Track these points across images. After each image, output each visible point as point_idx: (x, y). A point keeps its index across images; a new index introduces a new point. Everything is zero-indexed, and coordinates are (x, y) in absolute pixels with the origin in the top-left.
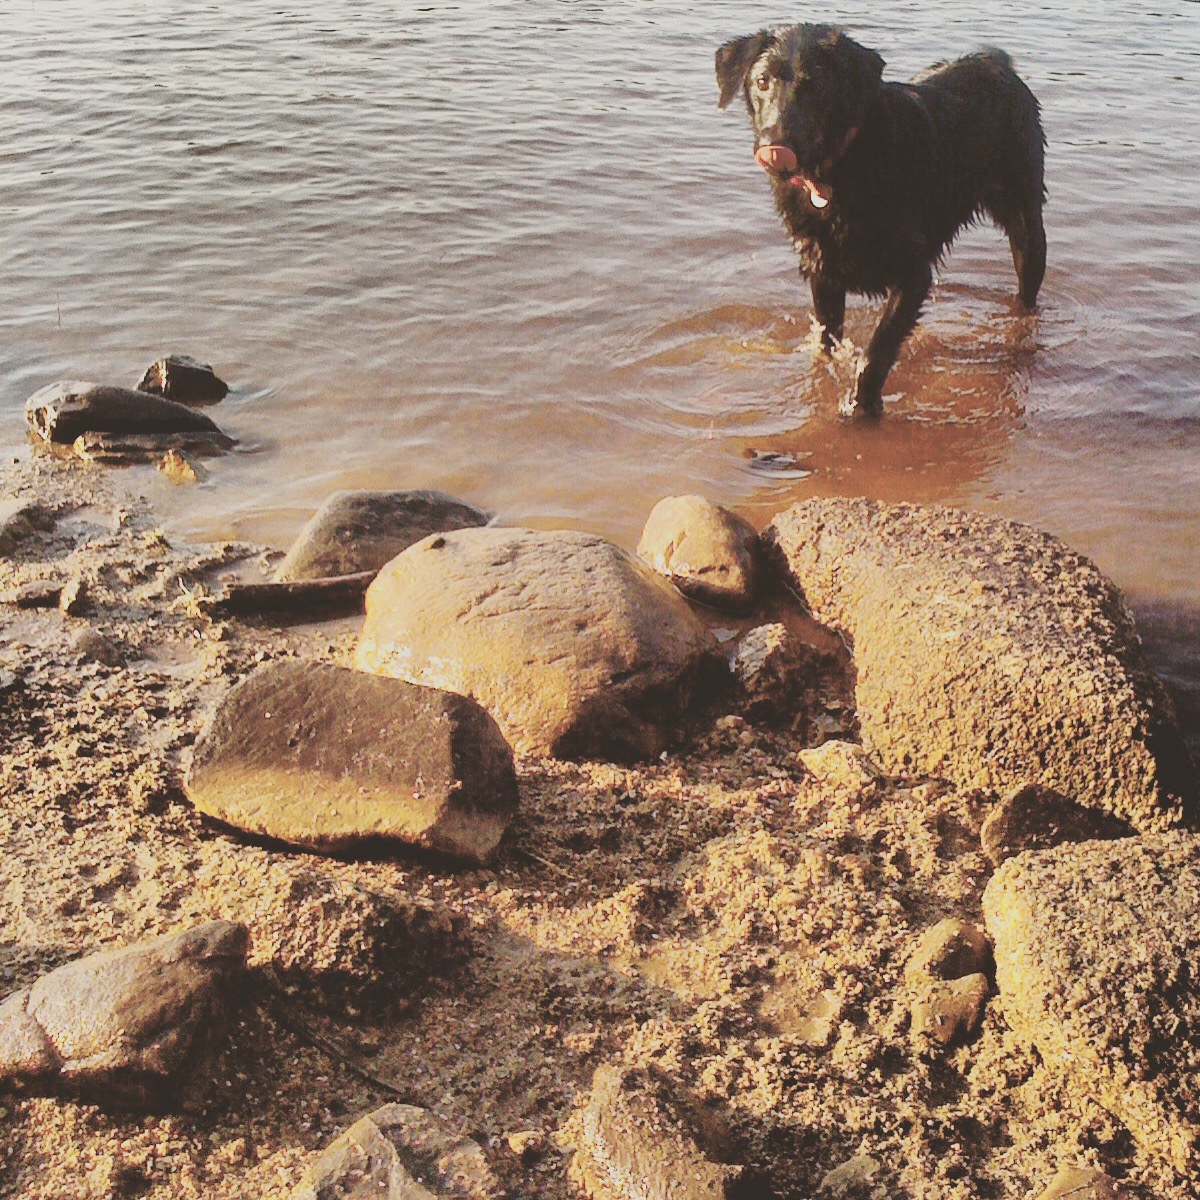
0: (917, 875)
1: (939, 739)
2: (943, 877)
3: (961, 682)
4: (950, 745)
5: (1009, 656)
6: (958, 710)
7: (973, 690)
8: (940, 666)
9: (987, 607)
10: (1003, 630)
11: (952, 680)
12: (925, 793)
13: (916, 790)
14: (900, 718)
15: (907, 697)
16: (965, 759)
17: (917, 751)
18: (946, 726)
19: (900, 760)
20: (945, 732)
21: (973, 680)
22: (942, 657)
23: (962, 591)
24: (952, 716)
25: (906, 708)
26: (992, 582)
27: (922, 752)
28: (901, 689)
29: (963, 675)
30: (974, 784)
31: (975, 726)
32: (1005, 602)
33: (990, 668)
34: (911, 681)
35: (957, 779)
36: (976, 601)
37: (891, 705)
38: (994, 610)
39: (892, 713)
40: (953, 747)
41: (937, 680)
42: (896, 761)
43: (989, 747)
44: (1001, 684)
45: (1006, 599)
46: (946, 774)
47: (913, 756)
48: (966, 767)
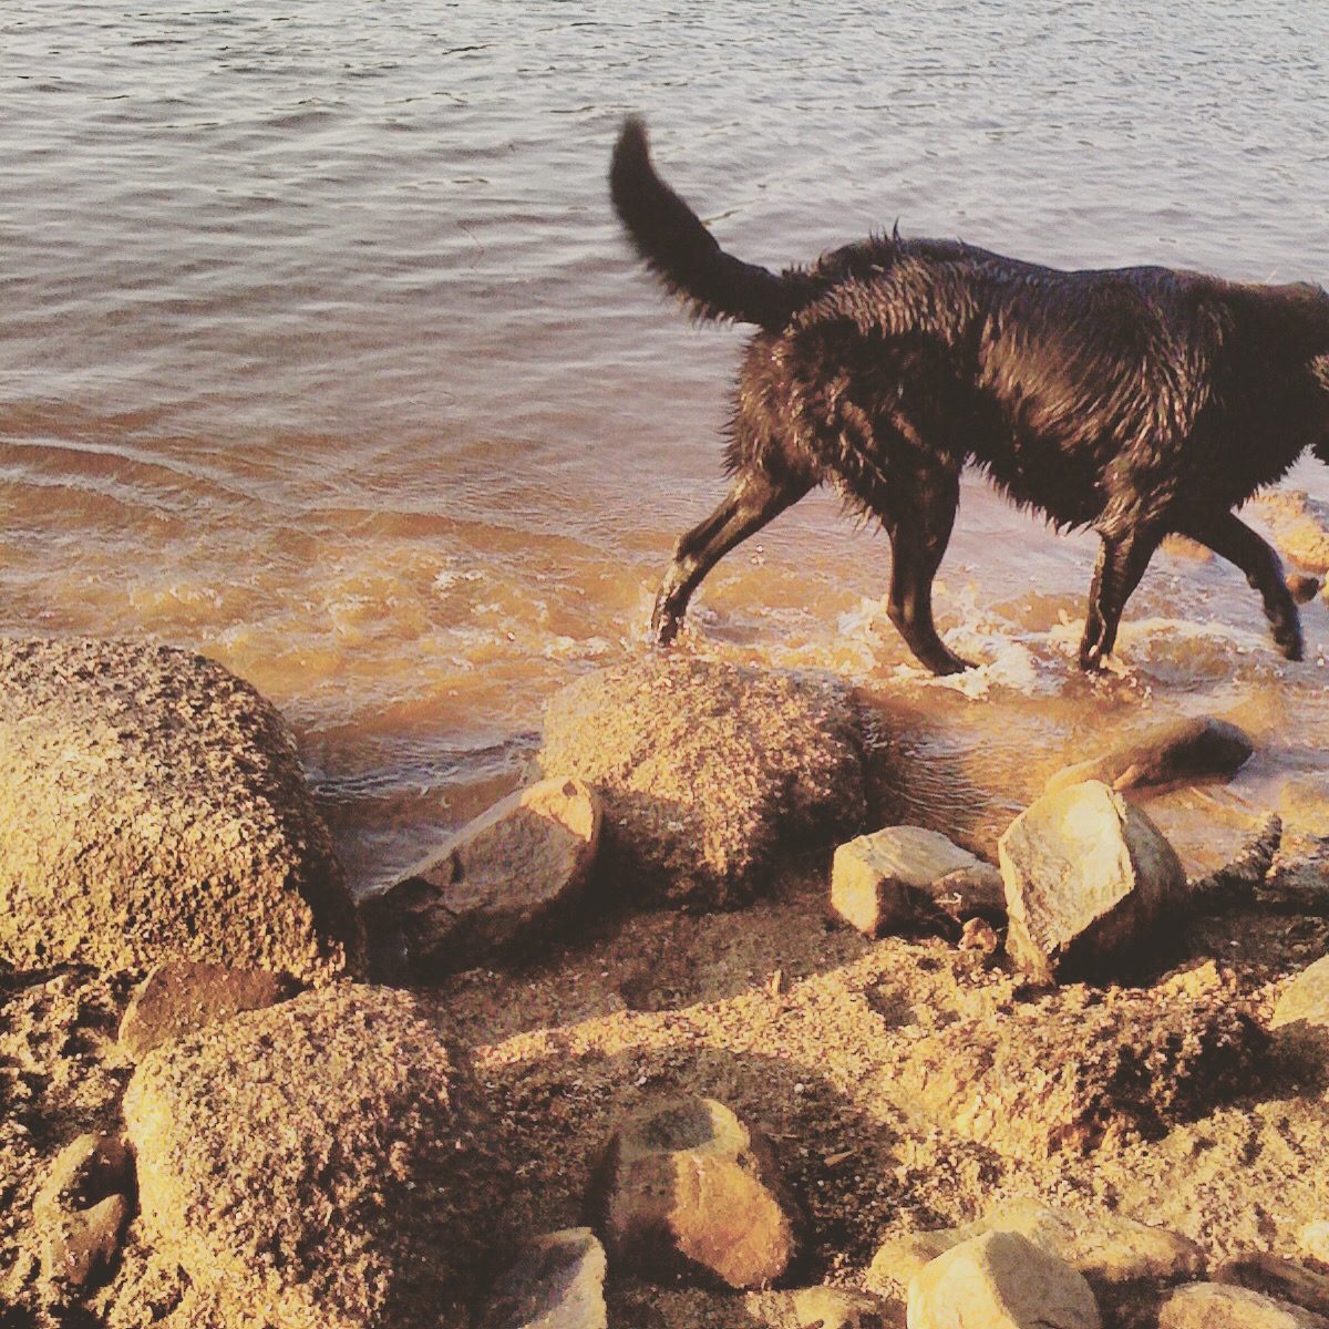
0: (50, 1087)
1: (75, 920)
2: (81, 1084)
3: (95, 851)
4: (86, 927)
5: (147, 815)
6: (94, 886)
7: (108, 860)
8: (69, 837)
9: (123, 759)
10: (139, 785)
11: (85, 851)
12: (61, 986)
13: (50, 985)
14: (26, 904)
15: (32, 878)
16: (106, 939)
17: (51, 937)
18: (80, 906)
19: (33, 950)
20: (80, 912)
21: (108, 848)
22: (70, 826)
23: (95, 743)
24: (86, 893)
25: (32, 891)
26: (132, 726)
27: (57, 938)
28: (26, 869)
29: (96, 843)
30: (120, 965)
31: (114, 900)
32: (144, 751)
33: (126, 833)
34: (36, 859)
35: (100, 962)
36: (110, 753)
37: (15, 890)
38: (131, 762)
39: (17, 898)
40: (91, 928)
41: (66, 853)
42: (28, 953)
43: (131, 922)
44: (139, 849)
45: (146, 745)
46: (87, 958)
47: (46, 944)
48: (107, 948)
